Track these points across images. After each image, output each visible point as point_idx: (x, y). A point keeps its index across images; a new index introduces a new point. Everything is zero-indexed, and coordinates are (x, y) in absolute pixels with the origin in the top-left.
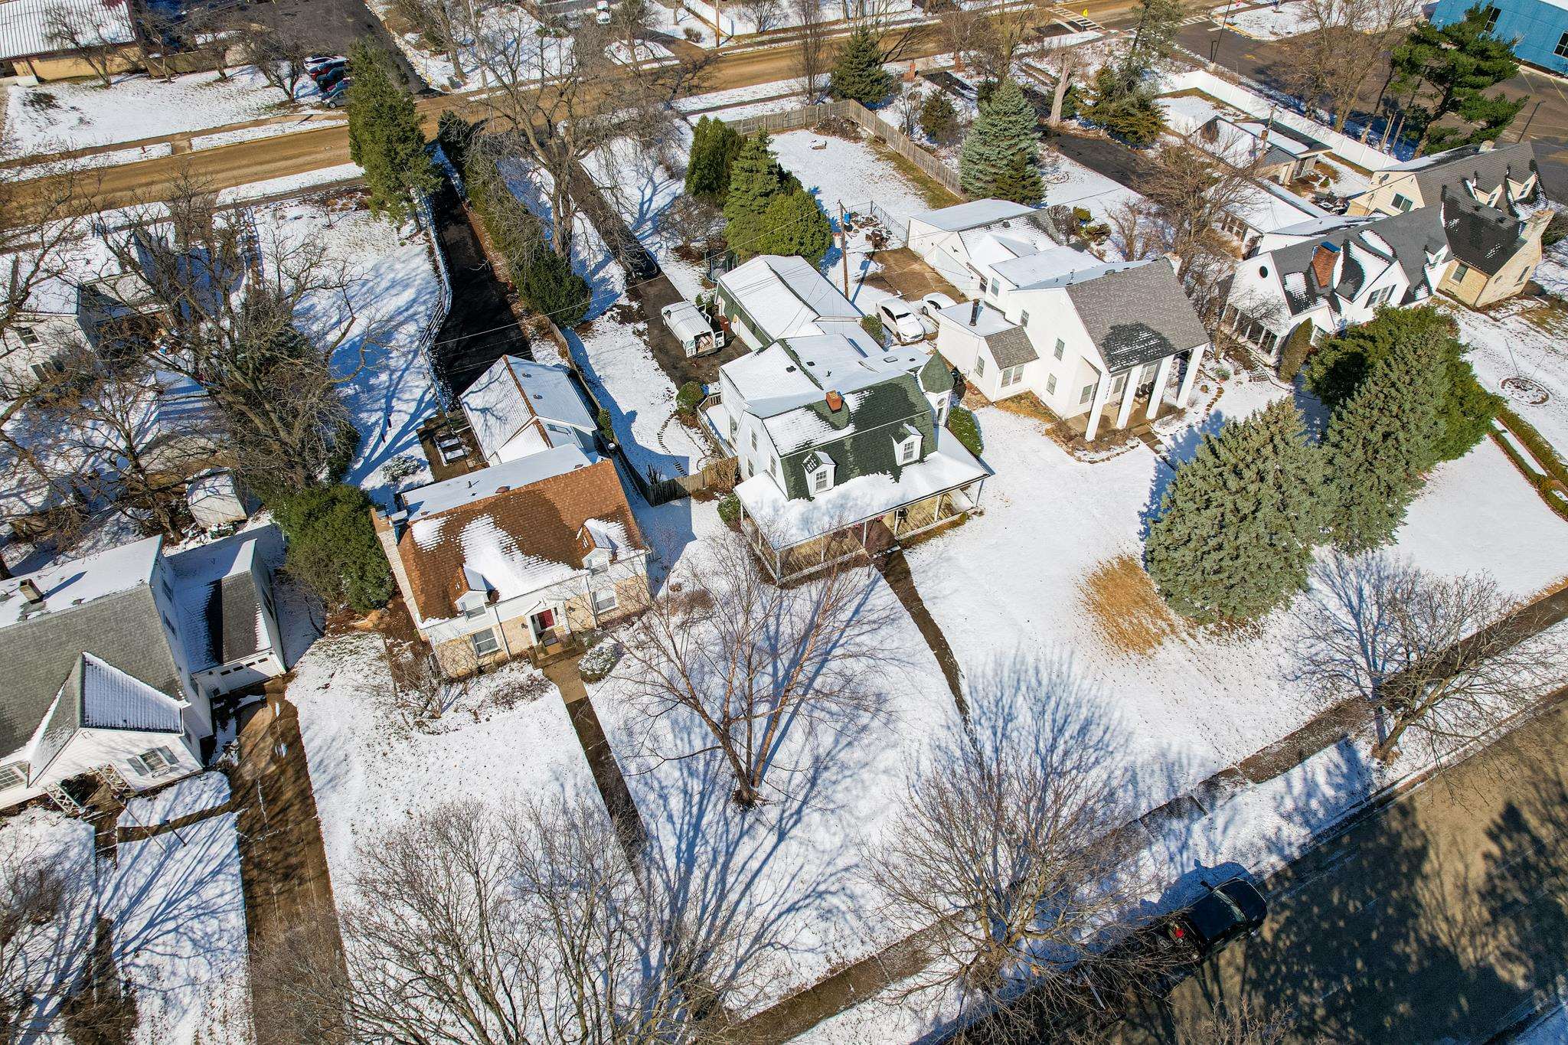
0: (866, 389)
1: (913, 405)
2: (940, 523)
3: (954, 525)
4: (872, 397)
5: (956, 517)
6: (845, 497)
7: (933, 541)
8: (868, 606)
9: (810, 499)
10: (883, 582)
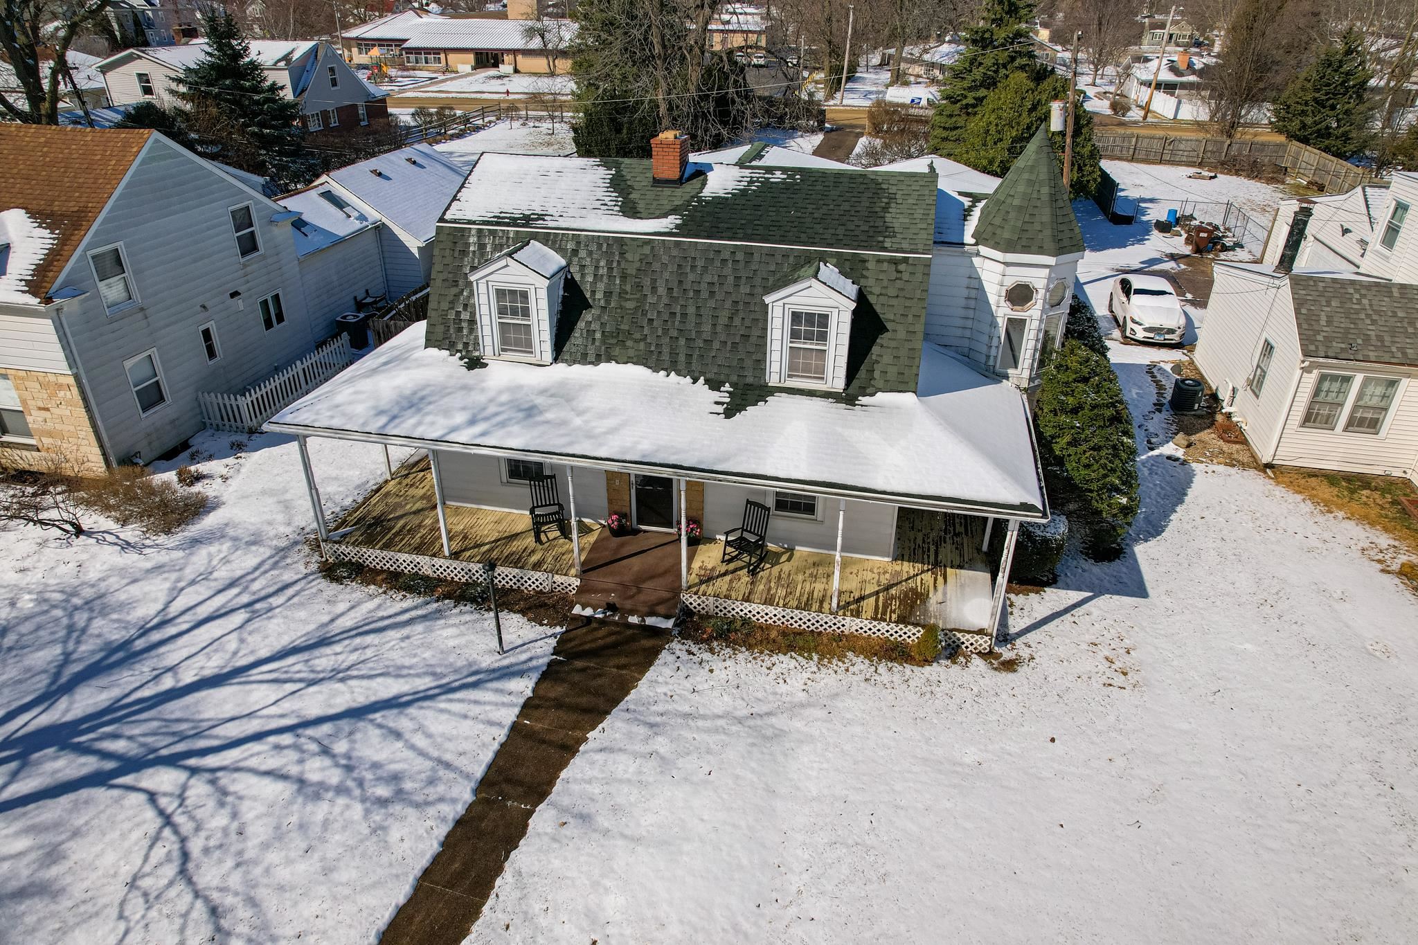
0: (784, 170)
1: (887, 231)
2: (851, 624)
3: (896, 653)
4: (785, 187)
5: (911, 634)
6: (562, 395)
7: (785, 662)
8: (402, 722)
9: (475, 363)
10: (524, 687)
